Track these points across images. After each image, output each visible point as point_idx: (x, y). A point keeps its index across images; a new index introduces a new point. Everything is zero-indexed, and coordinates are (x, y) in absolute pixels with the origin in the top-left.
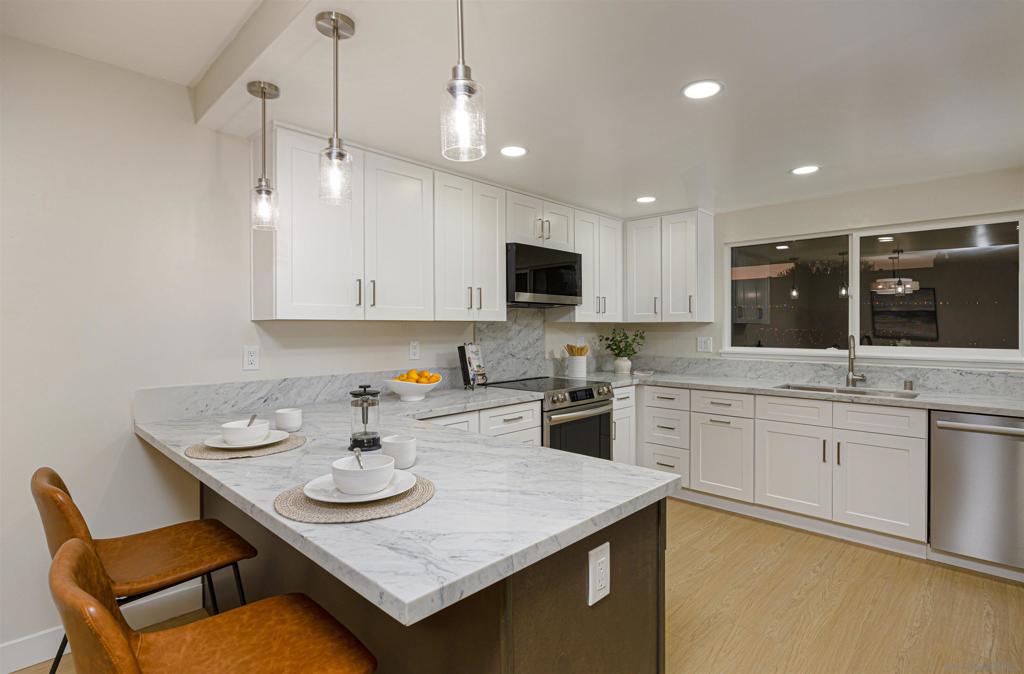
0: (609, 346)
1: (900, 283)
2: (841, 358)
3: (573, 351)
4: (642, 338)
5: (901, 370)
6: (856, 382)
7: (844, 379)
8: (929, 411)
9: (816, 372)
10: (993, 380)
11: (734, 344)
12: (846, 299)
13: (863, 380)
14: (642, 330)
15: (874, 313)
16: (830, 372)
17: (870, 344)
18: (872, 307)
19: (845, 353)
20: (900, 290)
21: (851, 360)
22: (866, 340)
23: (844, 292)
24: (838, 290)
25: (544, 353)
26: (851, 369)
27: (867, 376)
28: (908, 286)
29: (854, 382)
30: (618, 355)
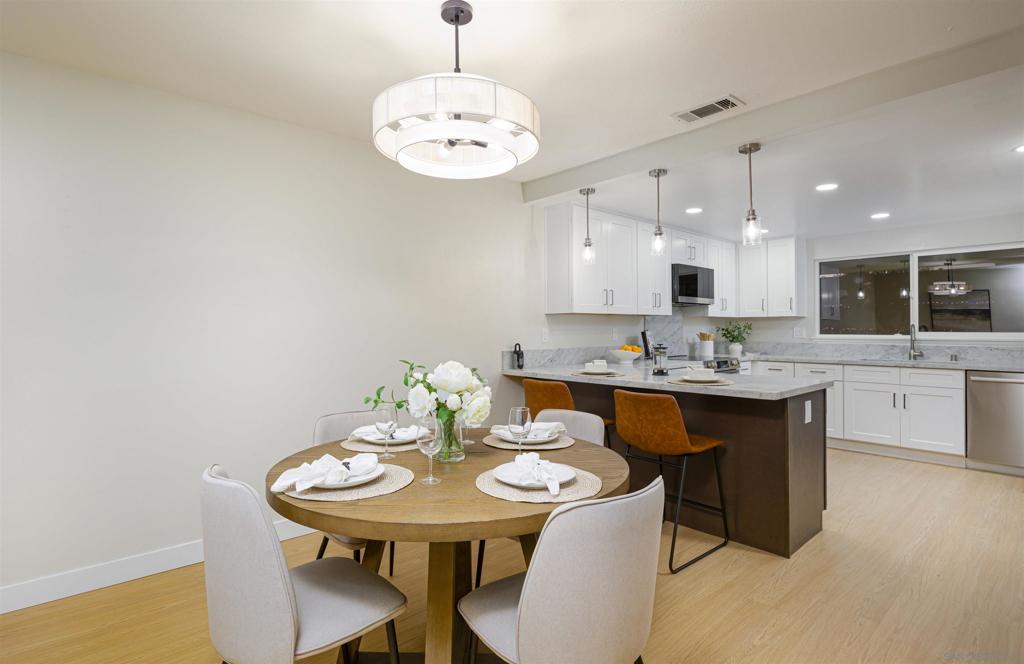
0: (724, 335)
1: (953, 286)
2: (906, 340)
3: (703, 337)
4: (750, 328)
5: (949, 348)
6: (917, 355)
7: (907, 355)
8: (966, 371)
9: (886, 351)
10: (1012, 353)
11: (822, 332)
12: (907, 299)
13: (921, 355)
14: (750, 323)
15: (933, 312)
16: (897, 351)
17: (926, 330)
18: (931, 305)
19: (908, 337)
20: (953, 291)
21: (913, 341)
22: (923, 328)
23: (904, 293)
24: (899, 292)
25: (682, 338)
26: (913, 348)
27: (924, 352)
28: (962, 288)
29: (915, 357)
30: (731, 341)
